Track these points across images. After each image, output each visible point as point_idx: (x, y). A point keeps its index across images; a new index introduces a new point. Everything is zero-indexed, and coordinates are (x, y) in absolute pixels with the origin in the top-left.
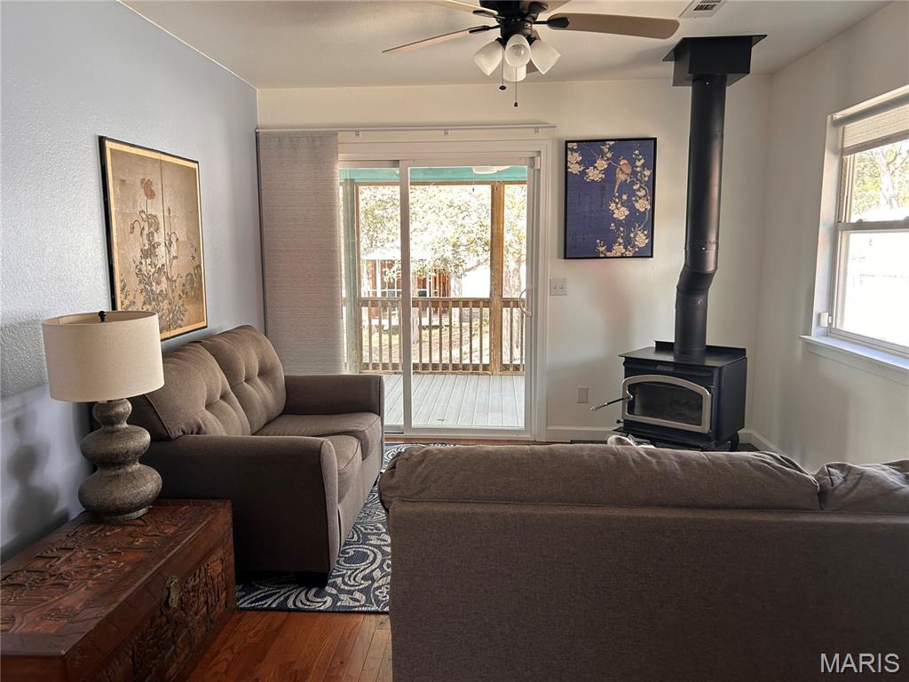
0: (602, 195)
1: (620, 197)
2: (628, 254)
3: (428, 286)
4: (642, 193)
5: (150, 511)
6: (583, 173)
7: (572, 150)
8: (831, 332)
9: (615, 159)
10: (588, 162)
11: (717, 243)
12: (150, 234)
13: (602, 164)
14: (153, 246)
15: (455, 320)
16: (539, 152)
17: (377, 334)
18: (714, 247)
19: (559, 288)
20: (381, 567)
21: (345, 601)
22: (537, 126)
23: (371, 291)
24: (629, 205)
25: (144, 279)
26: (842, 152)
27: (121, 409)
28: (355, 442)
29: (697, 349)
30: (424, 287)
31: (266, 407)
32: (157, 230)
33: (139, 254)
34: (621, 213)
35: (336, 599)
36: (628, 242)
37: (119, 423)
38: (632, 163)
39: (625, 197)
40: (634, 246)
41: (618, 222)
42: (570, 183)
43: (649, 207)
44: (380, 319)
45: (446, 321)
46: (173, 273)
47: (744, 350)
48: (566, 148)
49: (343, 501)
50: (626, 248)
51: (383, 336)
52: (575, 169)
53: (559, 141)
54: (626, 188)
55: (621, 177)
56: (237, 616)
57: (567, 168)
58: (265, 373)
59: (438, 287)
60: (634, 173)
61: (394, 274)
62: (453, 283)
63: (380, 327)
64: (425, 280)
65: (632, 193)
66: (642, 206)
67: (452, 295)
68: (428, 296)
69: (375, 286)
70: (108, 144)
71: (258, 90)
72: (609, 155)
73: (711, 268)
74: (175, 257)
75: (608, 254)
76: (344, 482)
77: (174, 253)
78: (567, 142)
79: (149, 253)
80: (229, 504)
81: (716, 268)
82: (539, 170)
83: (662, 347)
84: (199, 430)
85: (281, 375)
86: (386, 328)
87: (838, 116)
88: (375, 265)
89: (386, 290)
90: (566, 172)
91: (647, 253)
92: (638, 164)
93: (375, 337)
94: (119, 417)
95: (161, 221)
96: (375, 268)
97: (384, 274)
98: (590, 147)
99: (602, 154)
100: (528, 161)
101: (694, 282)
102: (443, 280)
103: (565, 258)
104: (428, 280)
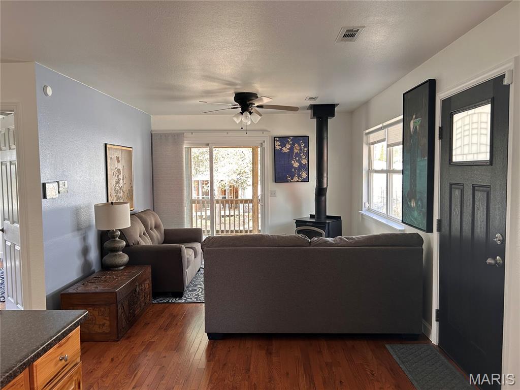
0: (289, 158)
1: (295, 159)
2: (299, 180)
3: (227, 194)
4: (304, 157)
5: (125, 268)
6: (281, 149)
7: (277, 140)
8: (369, 210)
9: (293, 144)
10: (283, 145)
11: (327, 177)
12: (118, 176)
13: (288, 146)
14: (119, 180)
15: (241, 211)
16: (264, 141)
17: (200, 220)
18: (326, 178)
19: (273, 194)
20: (201, 292)
21: (189, 300)
22: (263, 131)
23: (196, 197)
24: (299, 161)
25: (117, 192)
26: (369, 144)
27: (117, 233)
28: (192, 250)
29: (323, 217)
30: (225, 195)
31: (158, 239)
32: (120, 174)
33: (115, 183)
34: (296, 165)
35: (186, 300)
36: (299, 176)
37: (116, 238)
38: (300, 145)
39: (297, 159)
40: (301, 178)
41: (294, 168)
42: (277, 154)
43: (307, 162)
44: (201, 212)
45: (237, 213)
46: (124, 190)
47: (340, 217)
48: (274, 140)
49: (188, 269)
50: (298, 178)
51: (203, 221)
52: (278, 148)
53: (272, 137)
54: (298, 155)
55: (296, 151)
56: (152, 305)
57: (275, 147)
58: (157, 227)
59: (232, 195)
60: (301, 149)
61: (207, 188)
62: (240, 192)
63: (201, 217)
64: (225, 190)
65: (300, 157)
66: (304, 162)
67: (240, 198)
68: (227, 198)
69: (198, 194)
70: (108, 146)
71: (152, 116)
72: (291, 143)
73: (325, 186)
74: (125, 184)
75: (292, 181)
76: (188, 262)
77: (125, 182)
78: (274, 138)
79: (117, 182)
80: (150, 266)
81: (327, 186)
82: (264, 148)
83: (312, 216)
84: (138, 243)
85: (163, 228)
86: (204, 217)
87: (367, 131)
88: (198, 183)
89: (205, 196)
90: (275, 149)
91: (307, 180)
92: (302, 146)
93: (199, 221)
94: (117, 236)
95: (121, 170)
96: (199, 185)
97: (203, 187)
98: (283, 140)
99: (288, 142)
100: (260, 144)
101: (321, 192)
102: (235, 191)
103: (275, 182)
104: (227, 191)
